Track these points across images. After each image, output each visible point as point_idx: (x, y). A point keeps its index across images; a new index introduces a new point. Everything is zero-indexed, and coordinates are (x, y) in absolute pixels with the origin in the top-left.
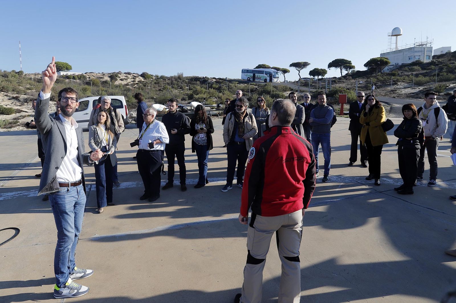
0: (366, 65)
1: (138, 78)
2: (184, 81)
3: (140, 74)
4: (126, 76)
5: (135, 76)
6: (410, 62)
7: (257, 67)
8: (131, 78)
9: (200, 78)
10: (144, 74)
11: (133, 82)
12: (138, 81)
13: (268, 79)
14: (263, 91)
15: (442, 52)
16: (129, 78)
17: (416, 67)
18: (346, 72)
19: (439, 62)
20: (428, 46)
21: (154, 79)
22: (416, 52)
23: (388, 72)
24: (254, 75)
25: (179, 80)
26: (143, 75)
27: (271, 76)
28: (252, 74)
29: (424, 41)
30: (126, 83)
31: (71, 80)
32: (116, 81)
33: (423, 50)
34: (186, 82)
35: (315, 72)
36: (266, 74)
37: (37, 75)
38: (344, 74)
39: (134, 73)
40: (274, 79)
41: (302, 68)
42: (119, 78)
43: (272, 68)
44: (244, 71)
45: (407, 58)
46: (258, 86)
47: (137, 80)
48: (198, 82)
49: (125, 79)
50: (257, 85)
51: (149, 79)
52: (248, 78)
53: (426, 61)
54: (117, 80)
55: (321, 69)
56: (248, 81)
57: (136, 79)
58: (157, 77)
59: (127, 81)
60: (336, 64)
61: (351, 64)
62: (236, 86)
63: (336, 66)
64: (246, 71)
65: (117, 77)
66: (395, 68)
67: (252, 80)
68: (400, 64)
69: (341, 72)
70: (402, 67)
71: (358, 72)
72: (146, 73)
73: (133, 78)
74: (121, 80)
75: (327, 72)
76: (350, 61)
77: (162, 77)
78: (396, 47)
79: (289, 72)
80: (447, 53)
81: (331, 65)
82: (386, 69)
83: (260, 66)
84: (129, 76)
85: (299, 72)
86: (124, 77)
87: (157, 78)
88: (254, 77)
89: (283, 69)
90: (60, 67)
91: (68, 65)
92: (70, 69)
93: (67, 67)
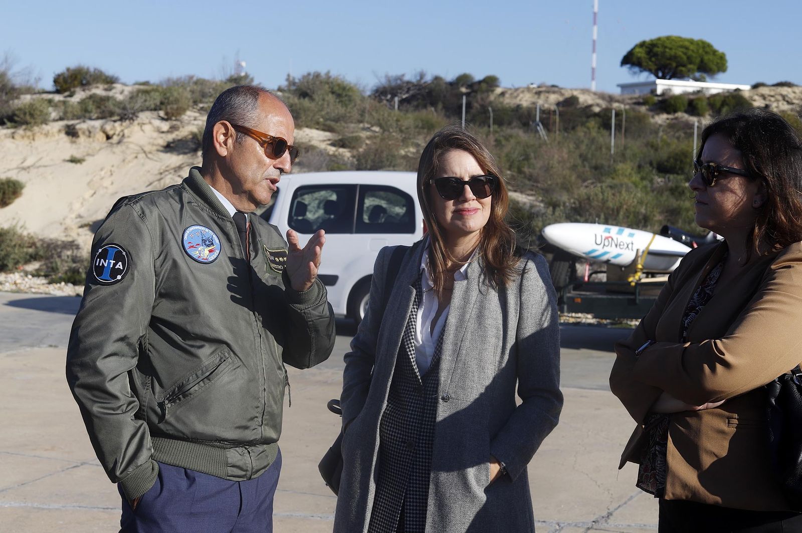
90: (675, 58)
91: (707, 49)
92: (714, 68)
93: (702, 61)
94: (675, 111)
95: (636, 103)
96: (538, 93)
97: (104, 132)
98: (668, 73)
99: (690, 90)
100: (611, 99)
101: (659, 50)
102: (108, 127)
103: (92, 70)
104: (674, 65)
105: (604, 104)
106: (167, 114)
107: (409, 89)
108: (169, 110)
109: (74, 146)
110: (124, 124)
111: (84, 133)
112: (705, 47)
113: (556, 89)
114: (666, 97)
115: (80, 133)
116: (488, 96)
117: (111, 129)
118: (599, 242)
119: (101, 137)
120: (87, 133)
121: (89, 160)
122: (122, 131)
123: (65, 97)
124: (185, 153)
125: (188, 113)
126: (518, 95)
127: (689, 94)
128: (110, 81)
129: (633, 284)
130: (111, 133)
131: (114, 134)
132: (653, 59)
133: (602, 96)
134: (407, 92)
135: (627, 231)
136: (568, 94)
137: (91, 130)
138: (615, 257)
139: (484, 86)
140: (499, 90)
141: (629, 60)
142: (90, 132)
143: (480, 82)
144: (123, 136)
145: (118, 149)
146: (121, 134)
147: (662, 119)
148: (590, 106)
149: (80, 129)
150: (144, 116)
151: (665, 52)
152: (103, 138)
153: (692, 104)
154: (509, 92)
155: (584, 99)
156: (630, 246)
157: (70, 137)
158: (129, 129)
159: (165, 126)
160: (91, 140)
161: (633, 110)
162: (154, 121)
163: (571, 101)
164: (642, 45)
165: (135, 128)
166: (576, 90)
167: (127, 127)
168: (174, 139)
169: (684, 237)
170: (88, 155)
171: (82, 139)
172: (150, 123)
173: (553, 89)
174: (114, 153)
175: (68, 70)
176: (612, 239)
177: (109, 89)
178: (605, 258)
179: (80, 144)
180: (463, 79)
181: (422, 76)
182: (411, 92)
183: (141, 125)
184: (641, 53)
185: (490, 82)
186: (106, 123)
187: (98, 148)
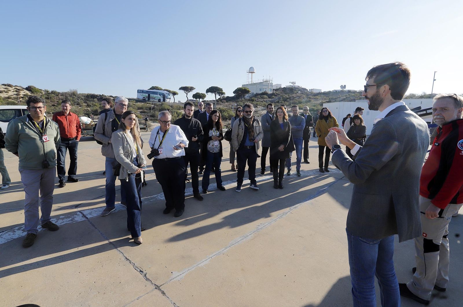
0: (234, 92)
1: (23, 91)
2: (79, 98)
3: (25, 87)
4: (5, 88)
5: (18, 89)
6: (261, 92)
7: (151, 89)
8: (13, 90)
9: (97, 96)
10: (30, 87)
11: (17, 95)
12: (23, 95)
13: (162, 99)
14: (161, 109)
15: (277, 87)
16: (11, 91)
17: (265, 96)
18: (219, 97)
19: (277, 93)
20: (271, 82)
21: (44, 93)
22: (264, 85)
23: (248, 98)
24: (149, 95)
25: (74, 97)
26: (29, 89)
27: (164, 97)
28: (147, 95)
29: (268, 79)
30: (7, 96)
33: (268, 85)
34: (82, 99)
35: (197, 96)
36: (160, 95)
38: (217, 99)
39: (16, 86)
40: (167, 99)
41: (189, 92)
43: (164, 90)
44: (139, 91)
45: (259, 90)
46: (155, 105)
47: (22, 93)
48: (96, 100)
49: (4, 91)
50: (153, 104)
51: (37, 93)
52: (143, 97)
53: (270, 92)
55: (202, 93)
56: (144, 101)
57: (20, 92)
58: (47, 91)
59: (7, 94)
60: (213, 90)
61: (222, 91)
62: (134, 104)
63: (212, 92)
64: (141, 91)
66: (252, 96)
67: (147, 99)
68: (255, 93)
69: (215, 97)
70: (257, 95)
71: (228, 97)
72: (33, 86)
73: (16, 91)
75: (206, 96)
76: (222, 89)
77: (53, 92)
78: (252, 81)
79: (178, 94)
80: (279, 88)
81: (208, 91)
82: (247, 96)
83: (153, 88)
84: (10, 88)
85: (187, 95)
87: (48, 93)
88: (149, 97)
89: (173, 91)
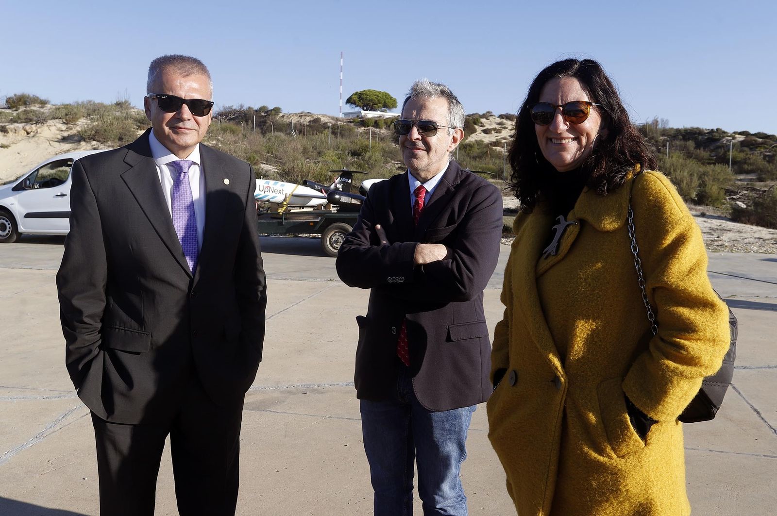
31: (369, 130)
32: (472, 133)
37: (303, 117)
42: (481, 126)
54: (474, 131)
65: (475, 124)
74: (486, 132)
86: (494, 126)
90: (371, 100)
91: (387, 97)
92: (391, 106)
93: (385, 102)
94: (368, 126)
95: (349, 122)
96: (301, 116)
97: (25, 130)
98: (369, 108)
99: (376, 116)
100: (337, 120)
101: (364, 96)
102: (28, 127)
103: (31, 96)
104: (372, 104)
105: (333, 122)
106: (66, 120)
107: (235, 113)
108: (67, 118)
109: (5, 138)
110: (38, 126)
111: (12, 131)
112: (387, 95)
113: (310, 114)
114: (364, 119)
115: (9, 130)
116: (275, 117)
117: (30, 129)
118: (261, 190)
119: (24, 133)
120: (14, 131)
121: (13, 146)
122: (37, 129)
123: (13, 111)
124: (74, 143)
125: (80, 120)
126: (291, 117)
127: (375, 117)
128: (43, 103)
129: (281, 213)
130: (29, 131)
131: (32, 131)
132: (361, 101)
133: (333, 118)
134: (234, 115)
135: (280, 183)
136: (315, 117)
137: (16, 129)
138: (272, 198)
139: (273, 112)
140: (281, 115)
141: (349, 101)
142: (16, 130)
143: (271, 110)
144: (37, 132)
145: (32, 140)
146: (36, 131)
147: (362, 129)
148: (327, 123)
149: (9, 128)
150: (50, 122)
151: (367, 97)
152: (25, 133)
153: (376, 123)
154: (286, 116)
155: (324, 120)
156: (281, 192)
157: (3, 133)
158: (41, 129)
159: (64, 127)
160: (17, 134)
161: (348, 125)
162: (57, 124)
163: (317, 121)
164: (356, 94)
165: (45, 128)
166: (320, 115)
167: (39, 128)
168: (69, 135)
169: (316, 187)
170: (13, 143)
171: (11, 134)
172: (55, 125)
173: (309, 114)
174: (30, 142)
175: (15, 95)
176: (270, 188)
177: (42, 107)
178: (266, 199)
179: (9, 137)
180: (263, 109)
181: (242, 107)
182: (236, 115)
183: (49, 126)
184: (355, 98)
185: (277, 110)
186: (26, 125)
187: (20, 139)
